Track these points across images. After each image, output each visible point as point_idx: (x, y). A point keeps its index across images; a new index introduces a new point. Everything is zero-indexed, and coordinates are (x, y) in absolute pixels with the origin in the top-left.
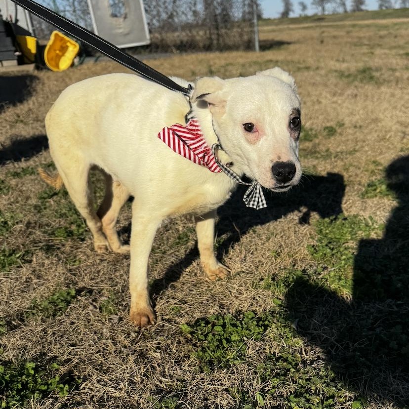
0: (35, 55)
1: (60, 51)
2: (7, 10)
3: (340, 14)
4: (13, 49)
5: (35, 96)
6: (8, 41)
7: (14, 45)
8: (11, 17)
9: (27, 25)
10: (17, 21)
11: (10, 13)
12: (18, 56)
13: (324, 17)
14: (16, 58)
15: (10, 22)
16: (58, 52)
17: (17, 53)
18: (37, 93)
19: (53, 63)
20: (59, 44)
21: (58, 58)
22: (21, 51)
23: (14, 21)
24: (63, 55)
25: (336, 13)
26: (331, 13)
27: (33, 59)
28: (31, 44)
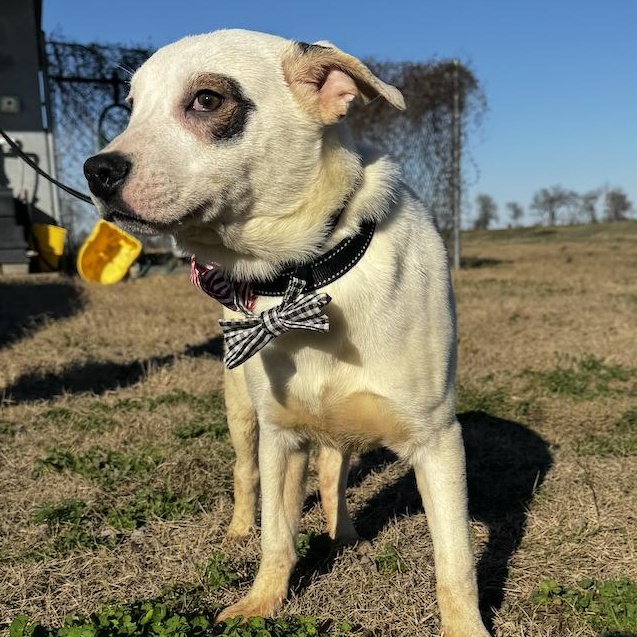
0: (61, 259)
1: (105, 252)
2: (22, 182)
3: (583, 225)
4: (26, 245)
6: (18, 231)
7: (26, 239)
8: (26, 193)
9: (53, 208)
10: (35, 199)
11: (26, 186)
12: (32, 258)
13: (553, 229)
14: (28, 260)
15: (24, 202)
16: (102, 254)
17: (31, 253)
19: (91, 272)
20: (105, 241)
21: (101, 264)
22: (36, 249)
23: (30, 199)
24: (110, 260)
25: (575, 223)
26: (566, 223)
27: (55, 264)
28: (56, 239)
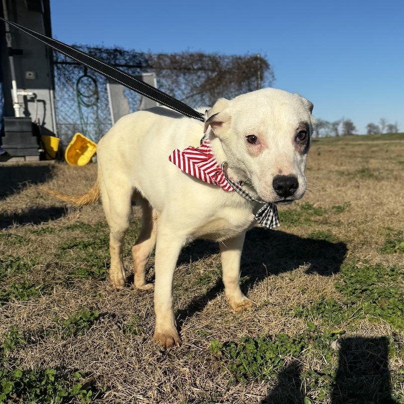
0: (57, 153)
1: (80, 150)
2: (37, 114)
3: (332, 137)
4: (38, 146)
5: (56, 179)
6: (34, 139)
7: (38, 143)
8: (39, 120)
9: (53, 128)
10: (44, 123)
11: (38, 117)
12: (41, 153)
13: (318, 139)
14: (39, 154)
15: (38, 125)
16: (78, 151)
17: (41, 150)
18: (58, 177)
19: (73, 160)
20: (79, 145)
21: (78, 156)
22: (44, 148)
23: (41, 124)
24: (82, 154)
25: (328, 136)
26: (324, 136)
27: (54, 155)
28: (54, 143)
